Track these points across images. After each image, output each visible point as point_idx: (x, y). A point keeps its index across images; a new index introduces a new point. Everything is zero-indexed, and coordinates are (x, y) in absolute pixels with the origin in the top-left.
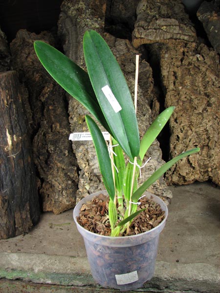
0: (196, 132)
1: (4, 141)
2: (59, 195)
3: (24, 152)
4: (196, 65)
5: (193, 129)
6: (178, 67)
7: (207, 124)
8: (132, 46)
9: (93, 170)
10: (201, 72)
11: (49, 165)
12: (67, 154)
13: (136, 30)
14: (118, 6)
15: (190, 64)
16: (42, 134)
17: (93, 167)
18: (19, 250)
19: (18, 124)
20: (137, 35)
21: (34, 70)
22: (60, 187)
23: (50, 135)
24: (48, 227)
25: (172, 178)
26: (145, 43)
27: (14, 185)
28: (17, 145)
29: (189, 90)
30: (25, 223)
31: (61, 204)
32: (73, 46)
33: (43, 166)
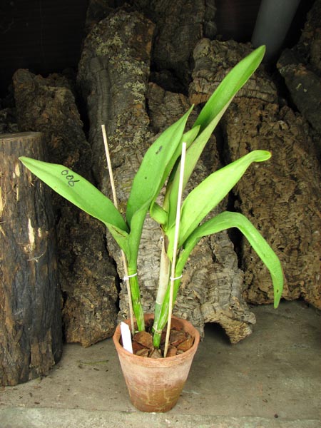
0: (280, 230)
1: (24, 236)
2: (90, 318)
3: (50, 254)
4: (279, 136)
5: (277, 226)
6: (253, 137)
7: (296, 219)
8: (189, 103)
9: (143, 282)
10: (285, 146)
11: (76, 273)
12: (101, 258)
13: (196, 81)
14: (164, 46)
15: (269, 133)
16: (65, 227)
17: (142, 278)
18: (37, 403)
19: (44, 212)
20: (198, 89)
21: (51, 130)
22: (92, 306)
23: (76, 229)
24: (76, 367)
25: (247, 294)
27: (34, 303)
29: (269, 170)
30: (44, 361)
31: (94, 331)
32: (103, 98)
33: (66, 274)
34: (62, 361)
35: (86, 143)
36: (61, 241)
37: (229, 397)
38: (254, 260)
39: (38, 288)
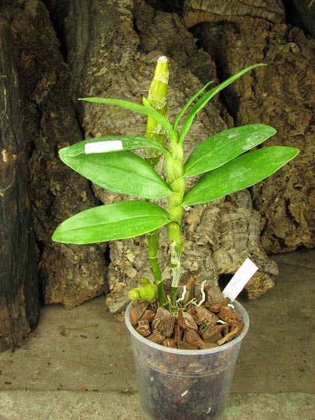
0: (295, 167)
2: (74, 272)
3: (20, 187)
4: (290, 60)
8: (184, 24)
10: (296, 71)
11: (54, 217)
12: (85, 199)
15: (278, 58)
16: (39, 161)
18: (7, 383)
19: (10, 130)
20: (194, 6)
21: (21, 48)
22: (76, 258)
23: (54, 163)
24: (58, 334)
26: (205, 20)
28: (7, 170)
29: (280, 98)
30: (16, 328)
31: (79, 289)
32: (82, 18)
33: (43, 219)
34: (39, 327)
35: (64, 64)
36: (35, 179)
37: (256, 366)
38: (266, 202)
39: (4, 231)
